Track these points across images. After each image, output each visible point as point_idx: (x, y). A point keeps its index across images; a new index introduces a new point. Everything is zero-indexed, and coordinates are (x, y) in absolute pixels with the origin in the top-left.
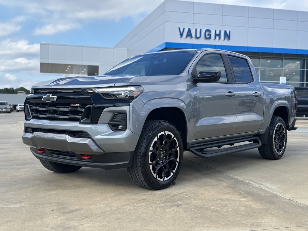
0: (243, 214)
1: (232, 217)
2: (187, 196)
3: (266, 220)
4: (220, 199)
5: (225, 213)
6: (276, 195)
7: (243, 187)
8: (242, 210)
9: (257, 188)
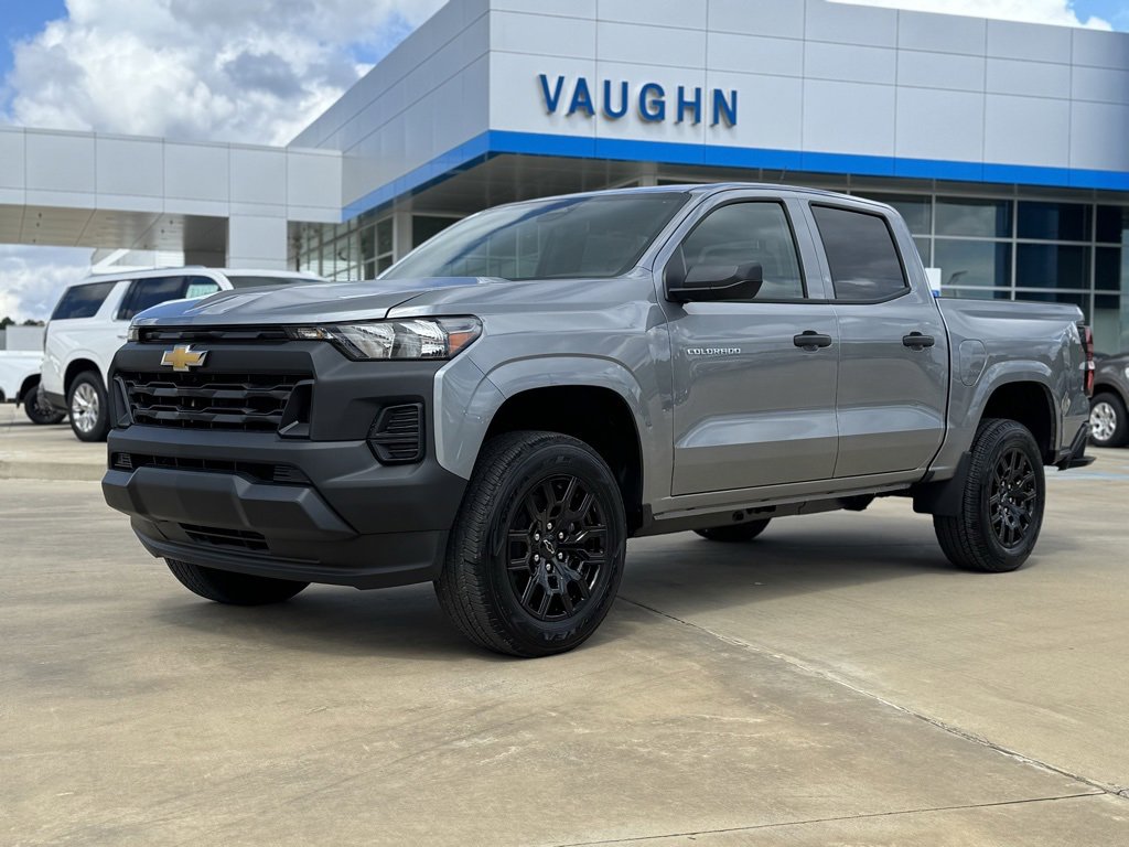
0: (751, 770)
1: (709, 781)
2: (555, 711)
3: (829, 789)
4: (673, 721)
5: (686, 769)
6: (873, 703)
7: (758, 679)
8: (747, 755)
9: (808, 679)
